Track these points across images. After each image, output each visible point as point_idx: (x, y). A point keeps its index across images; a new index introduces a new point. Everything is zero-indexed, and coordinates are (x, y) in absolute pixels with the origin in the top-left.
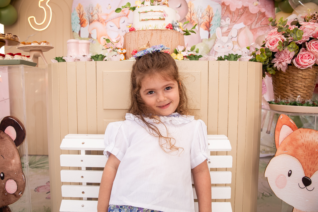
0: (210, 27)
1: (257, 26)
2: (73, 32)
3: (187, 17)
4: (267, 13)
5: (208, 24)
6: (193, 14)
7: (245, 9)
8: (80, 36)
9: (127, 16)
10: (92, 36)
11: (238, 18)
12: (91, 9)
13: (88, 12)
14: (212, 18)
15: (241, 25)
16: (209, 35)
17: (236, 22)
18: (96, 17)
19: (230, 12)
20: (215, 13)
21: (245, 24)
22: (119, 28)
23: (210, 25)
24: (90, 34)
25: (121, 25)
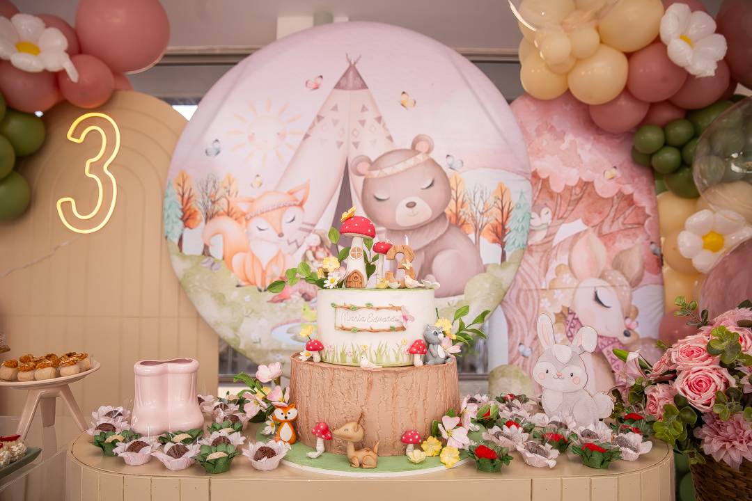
0: (504, 235)
1: (615, 228)
2: (166, 237)
3: (447, 211)
4: (636, 197)
5: (499, 229)
6: (463, 203)
7: (586, 186)
8: (181, 250)
9: (301, 205)
10: (212, 251)
11: (570, 208)
12: (211, 184)
13: (204, 191)
14: (509, 212)
15: (577, 226)
16: (504, 255)
17: (566, 218)
18: (222, 205)
19: (551, 195)
20: (515, 199)
21: (587, 222)
22: (281, 235)
23: (504, 230)
24: (206, 247)
25: (286, 228)
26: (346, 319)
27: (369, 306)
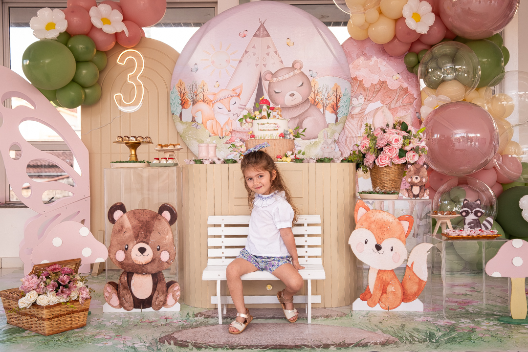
0: (337, 109)
1: (398, 105)
2: (173, 114)
3: (310, 98)
4: (409, 89)
5: (335, 106)
6: (317, 94)
7: (383, 84)
8: (181, 120)
9: (239, 96)
10: (196, 119)
11: (374, 95)
12: (194, 86)
13: (191, 90)
14: (340, 98)
15: (378, 104)
16: (337, 118)
17: (371, 101)
18: (200, 97)
19: (364, 89)
20: (343, 92)
21: (383, 102)
22: (229, 111)
23: (337, 106)
24: (193, 118)
25: (232, 107)
26: (262, 127)
27: (268, 123)
